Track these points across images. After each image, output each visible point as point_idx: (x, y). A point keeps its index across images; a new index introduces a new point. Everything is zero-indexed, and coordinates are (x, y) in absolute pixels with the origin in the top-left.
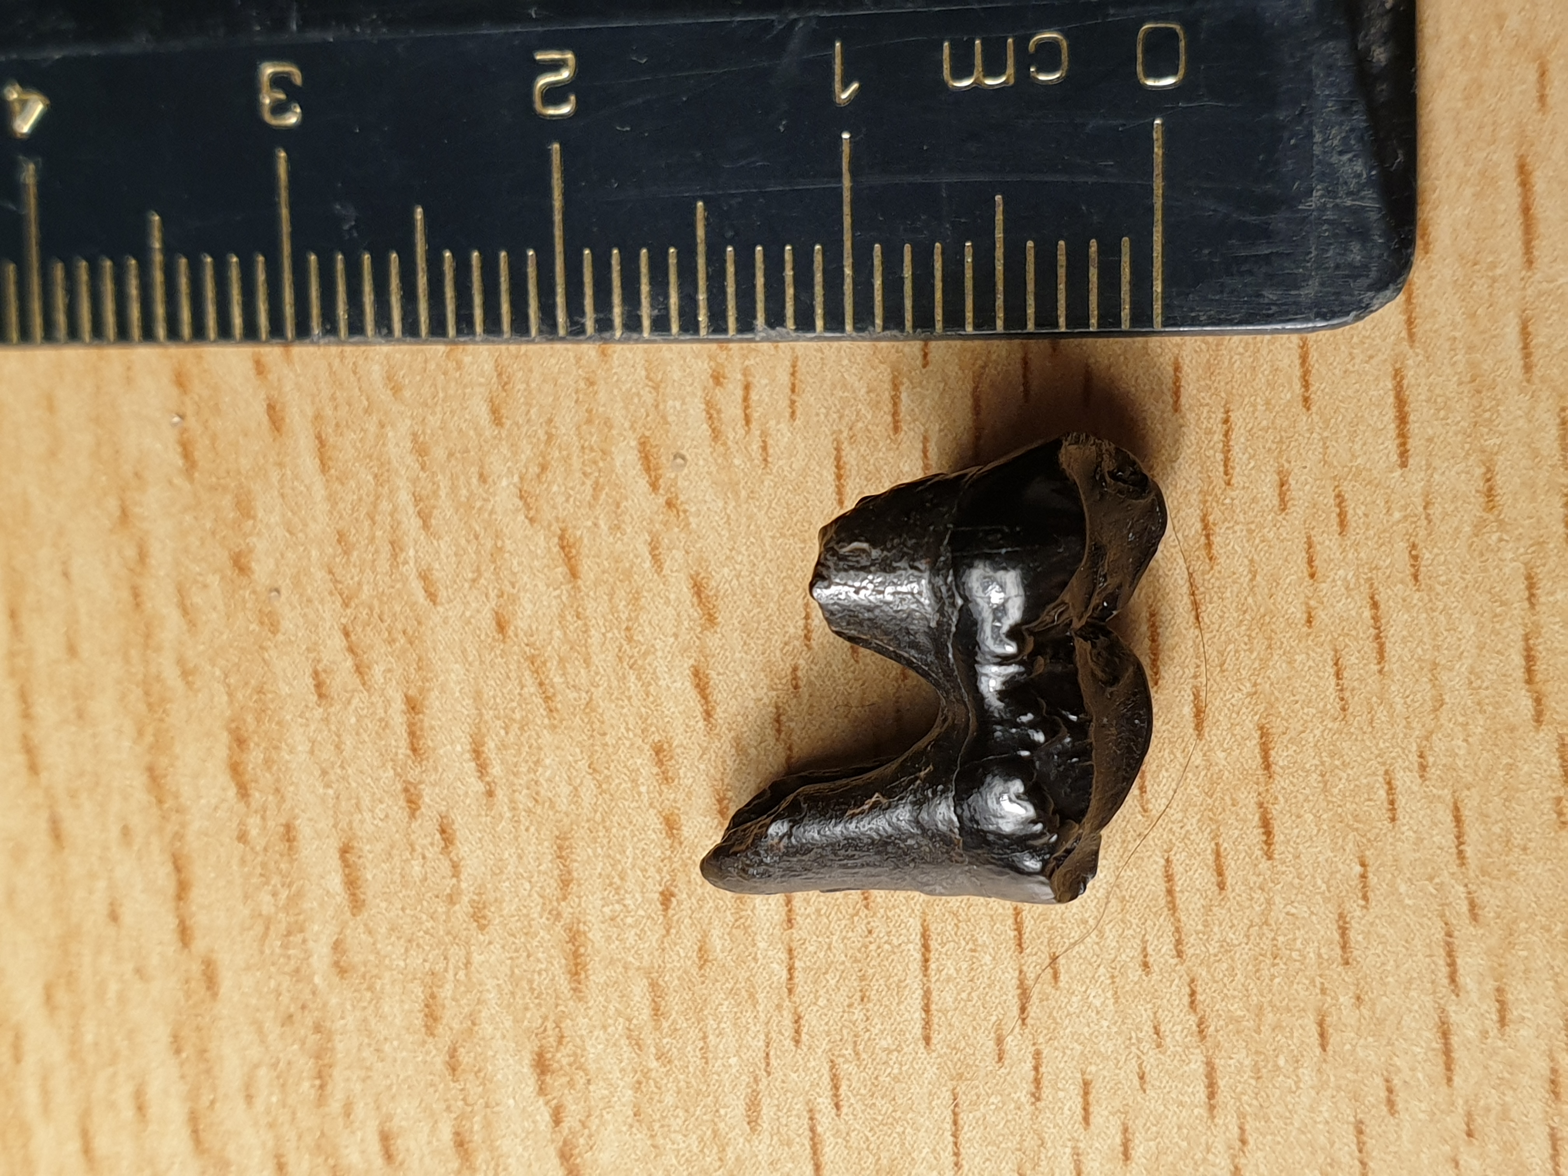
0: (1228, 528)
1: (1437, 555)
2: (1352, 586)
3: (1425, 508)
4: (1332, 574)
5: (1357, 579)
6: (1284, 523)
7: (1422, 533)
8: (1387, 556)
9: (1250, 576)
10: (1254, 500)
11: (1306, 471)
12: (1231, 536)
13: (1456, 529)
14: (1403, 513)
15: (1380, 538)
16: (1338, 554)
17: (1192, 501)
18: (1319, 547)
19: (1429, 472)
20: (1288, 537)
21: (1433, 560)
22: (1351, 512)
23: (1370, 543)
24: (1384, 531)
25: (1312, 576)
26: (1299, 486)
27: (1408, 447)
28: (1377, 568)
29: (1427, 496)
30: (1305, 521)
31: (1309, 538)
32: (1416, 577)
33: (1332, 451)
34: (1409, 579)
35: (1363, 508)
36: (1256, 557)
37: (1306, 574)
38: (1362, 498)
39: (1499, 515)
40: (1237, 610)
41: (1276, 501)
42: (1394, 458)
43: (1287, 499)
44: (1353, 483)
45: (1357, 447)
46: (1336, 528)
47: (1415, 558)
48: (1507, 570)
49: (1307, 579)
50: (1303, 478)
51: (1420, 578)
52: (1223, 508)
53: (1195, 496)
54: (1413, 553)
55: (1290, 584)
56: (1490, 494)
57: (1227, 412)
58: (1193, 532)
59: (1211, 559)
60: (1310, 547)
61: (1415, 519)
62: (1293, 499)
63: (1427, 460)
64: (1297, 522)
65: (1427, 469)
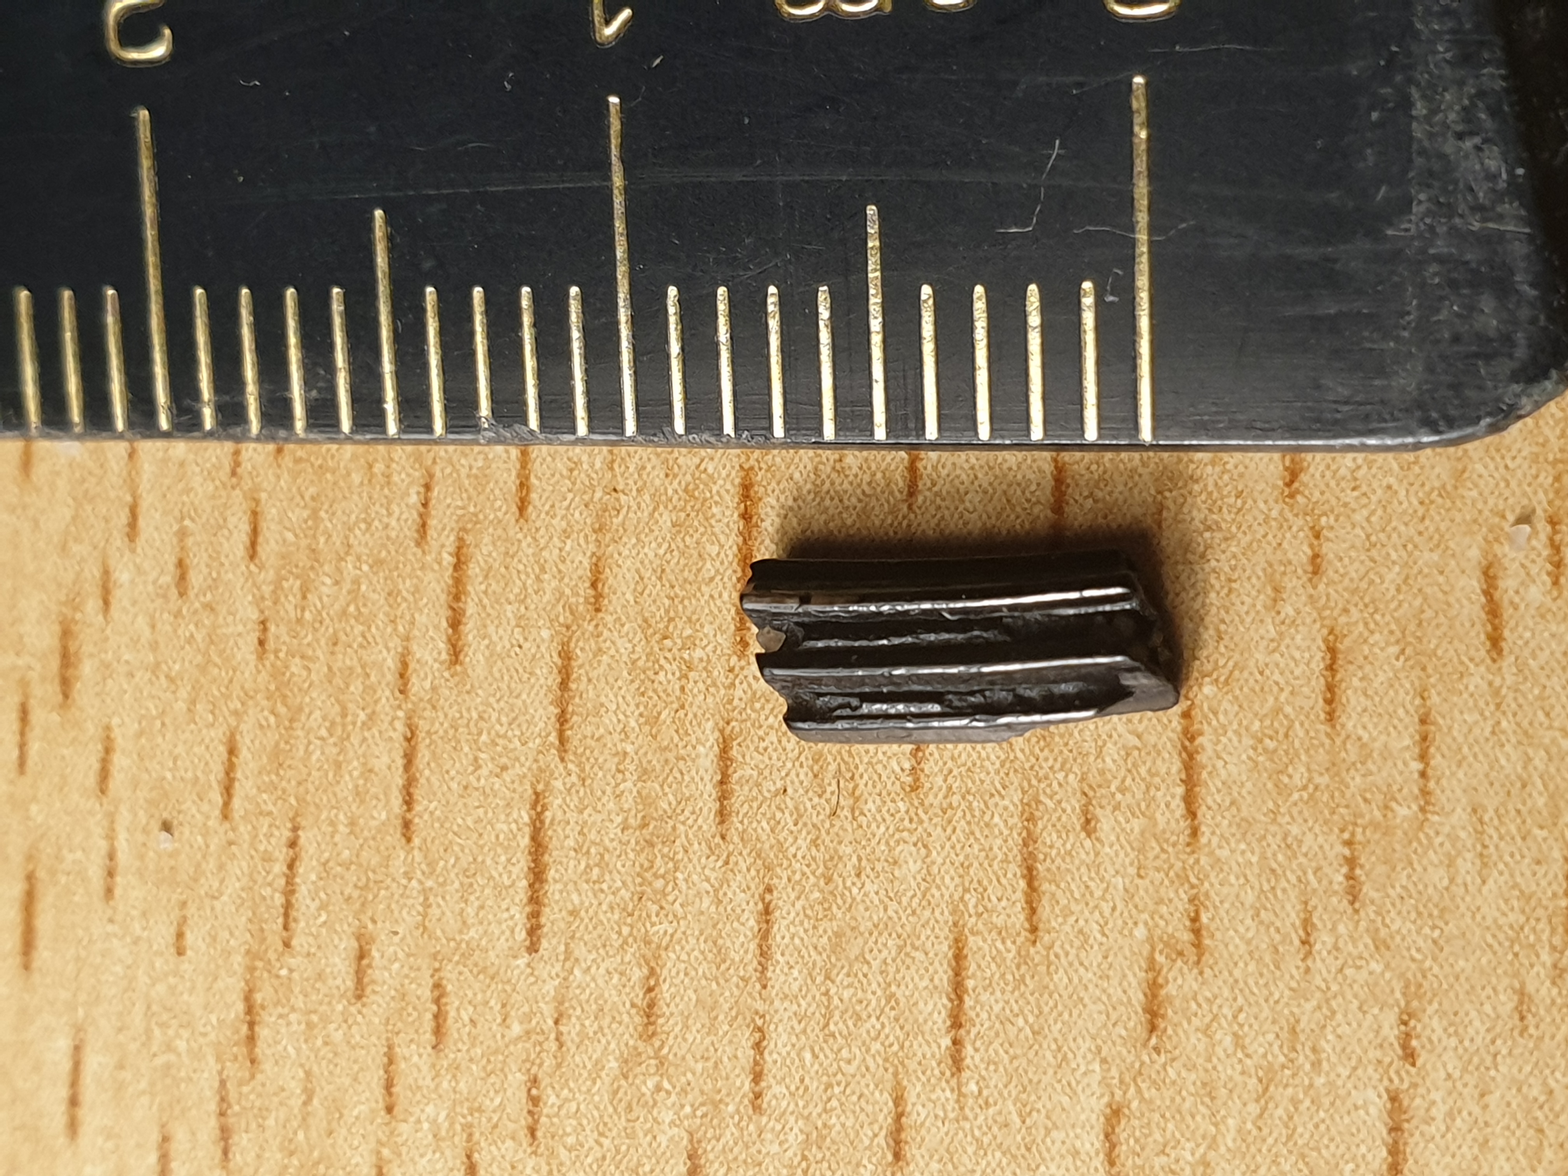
0: (281, 1016)
1: (566, 1100)
2: (443, 1133)
3: (556, 1022)
4: (417, 1110)
5: (452, 1124)
6: (359, 1018)
7: (549, 1062)
8: (496, 1092)
9: (304, 1097)
10: (320, 976)
11: (396, 939)
12: (283, 1030)
13: (597, 1062)
14: (526, 1026)
15: (489, 1061)
16: (428, 1081)
17: (236, 966)
18: (403, 1065)
19: (568, 965)
20: (363, 1042)
21: (560, 1108)
22: (452, 1014)
23: (474, 1067)
24: (496, 1052)
25: (389, 1109)
26: (385, 962)
27: (543, 920)
28: (480, 1110)
29: (561, 1003)
30: (388, 1020)
31: (390, 1047)
32: (532, 1131)
33: (435, 912)
34: (523, 1135)
35: (471, 1009)
36: (315, 1068)
37: (381, 1105)
38: (470, 994)
39: (661, 1047)
40: (282, 1149)
41: (350, 984)
42: (521, 935)
43: (366, 980)
44: (461, 968)
45: (470, 911)
46: (428, 1037)
47: (535, 1101)
48: (663, 1139)
49: (383, 1113)
50: (392, 949)
51: (539, 1134)
52: (276, 983)
53: (239, 959)
54: (534, 1092)
55: (357, 1118)
56: (650, 1012)
57: (295, 829)
58: (233, 1015)
59: (253, 1061)
60: (391, 1062)
61: (541, 1038)
62: (373, 982)
63: (567, 945)
64: (376, 1020)
65: (566, 959)
